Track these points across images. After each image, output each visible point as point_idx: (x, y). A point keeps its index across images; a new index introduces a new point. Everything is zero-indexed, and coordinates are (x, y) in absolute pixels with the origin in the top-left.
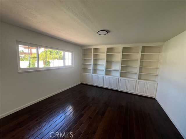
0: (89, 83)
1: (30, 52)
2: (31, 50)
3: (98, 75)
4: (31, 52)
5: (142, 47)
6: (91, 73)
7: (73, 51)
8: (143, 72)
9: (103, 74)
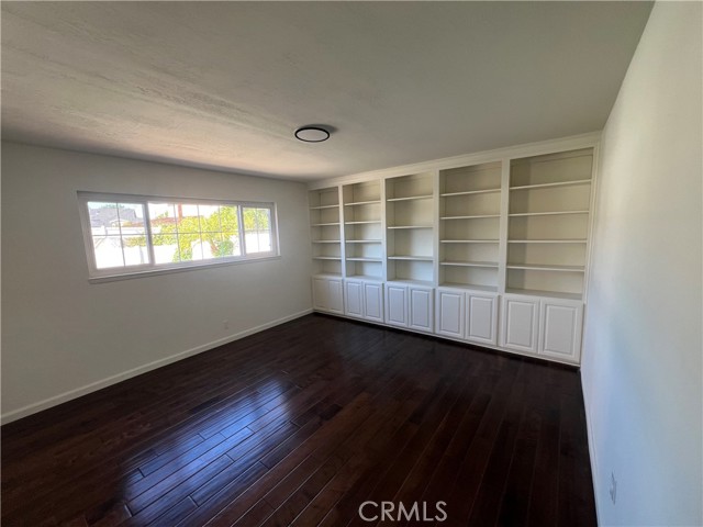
0: (339, 312)
1: (177, 215)
2: (180, 209)
3: (365, 281)
4: (181, 215)
5: (512, 161)
6: (340, 274)
7: (273, 204)
8: (528, 262)
9: (381, 275)
